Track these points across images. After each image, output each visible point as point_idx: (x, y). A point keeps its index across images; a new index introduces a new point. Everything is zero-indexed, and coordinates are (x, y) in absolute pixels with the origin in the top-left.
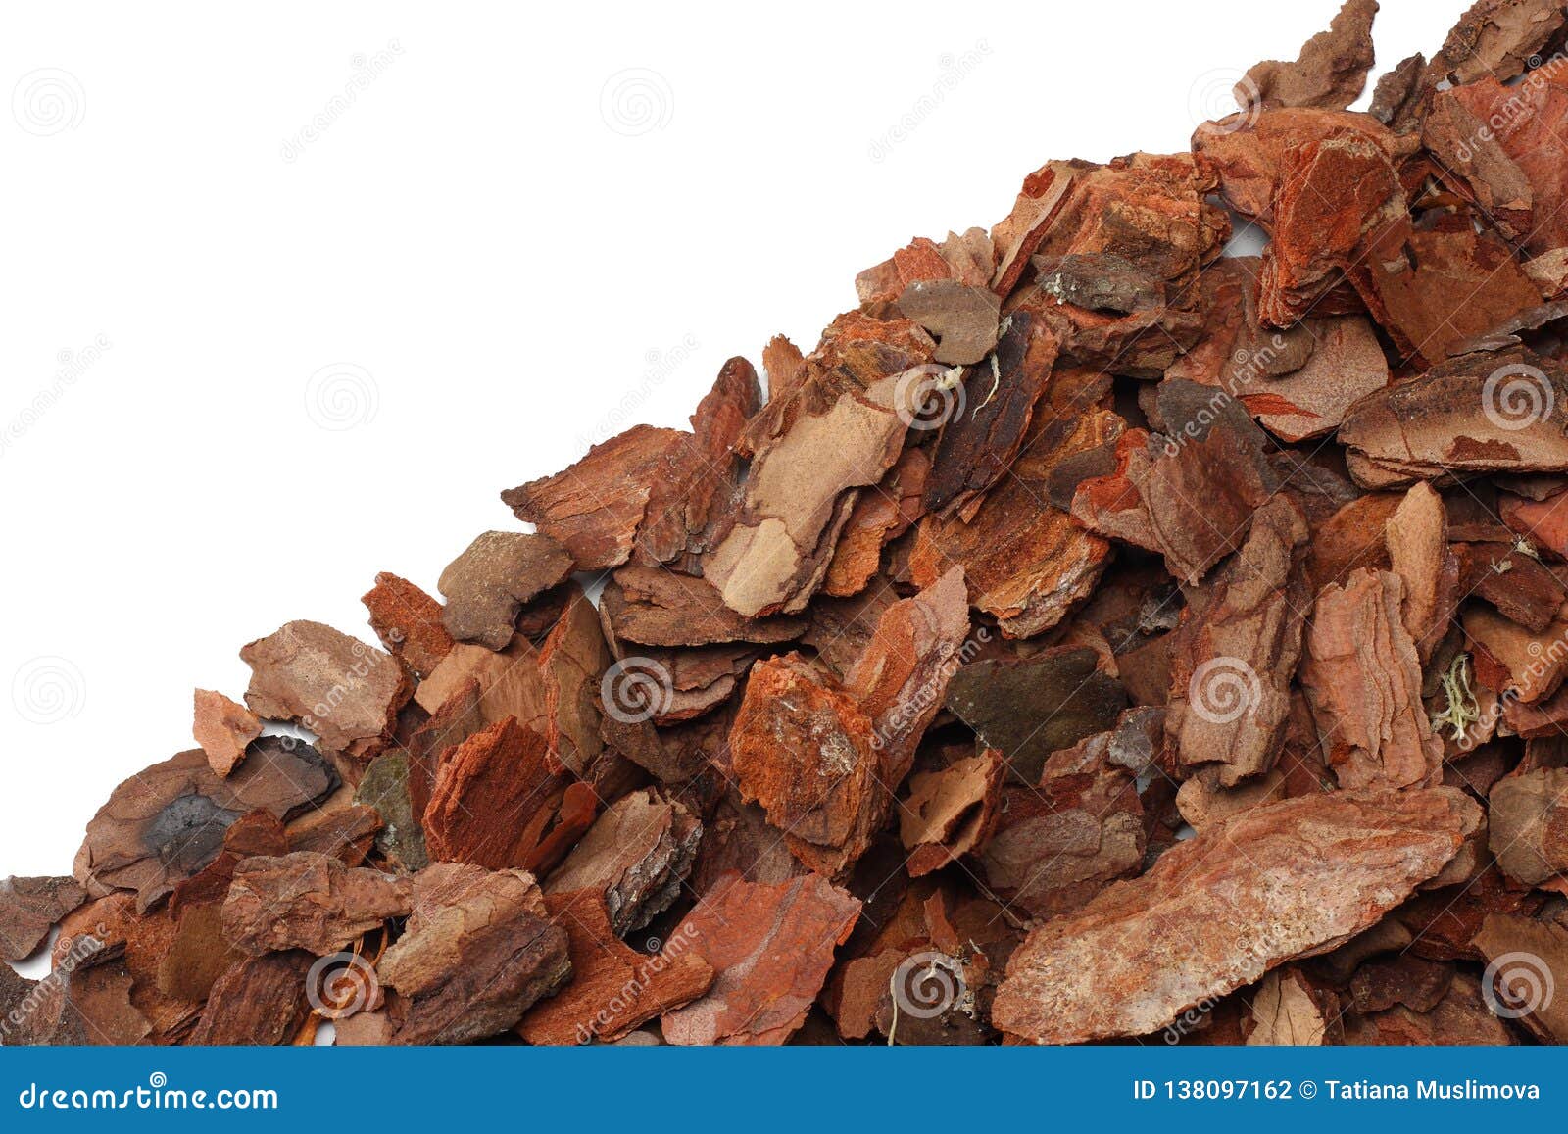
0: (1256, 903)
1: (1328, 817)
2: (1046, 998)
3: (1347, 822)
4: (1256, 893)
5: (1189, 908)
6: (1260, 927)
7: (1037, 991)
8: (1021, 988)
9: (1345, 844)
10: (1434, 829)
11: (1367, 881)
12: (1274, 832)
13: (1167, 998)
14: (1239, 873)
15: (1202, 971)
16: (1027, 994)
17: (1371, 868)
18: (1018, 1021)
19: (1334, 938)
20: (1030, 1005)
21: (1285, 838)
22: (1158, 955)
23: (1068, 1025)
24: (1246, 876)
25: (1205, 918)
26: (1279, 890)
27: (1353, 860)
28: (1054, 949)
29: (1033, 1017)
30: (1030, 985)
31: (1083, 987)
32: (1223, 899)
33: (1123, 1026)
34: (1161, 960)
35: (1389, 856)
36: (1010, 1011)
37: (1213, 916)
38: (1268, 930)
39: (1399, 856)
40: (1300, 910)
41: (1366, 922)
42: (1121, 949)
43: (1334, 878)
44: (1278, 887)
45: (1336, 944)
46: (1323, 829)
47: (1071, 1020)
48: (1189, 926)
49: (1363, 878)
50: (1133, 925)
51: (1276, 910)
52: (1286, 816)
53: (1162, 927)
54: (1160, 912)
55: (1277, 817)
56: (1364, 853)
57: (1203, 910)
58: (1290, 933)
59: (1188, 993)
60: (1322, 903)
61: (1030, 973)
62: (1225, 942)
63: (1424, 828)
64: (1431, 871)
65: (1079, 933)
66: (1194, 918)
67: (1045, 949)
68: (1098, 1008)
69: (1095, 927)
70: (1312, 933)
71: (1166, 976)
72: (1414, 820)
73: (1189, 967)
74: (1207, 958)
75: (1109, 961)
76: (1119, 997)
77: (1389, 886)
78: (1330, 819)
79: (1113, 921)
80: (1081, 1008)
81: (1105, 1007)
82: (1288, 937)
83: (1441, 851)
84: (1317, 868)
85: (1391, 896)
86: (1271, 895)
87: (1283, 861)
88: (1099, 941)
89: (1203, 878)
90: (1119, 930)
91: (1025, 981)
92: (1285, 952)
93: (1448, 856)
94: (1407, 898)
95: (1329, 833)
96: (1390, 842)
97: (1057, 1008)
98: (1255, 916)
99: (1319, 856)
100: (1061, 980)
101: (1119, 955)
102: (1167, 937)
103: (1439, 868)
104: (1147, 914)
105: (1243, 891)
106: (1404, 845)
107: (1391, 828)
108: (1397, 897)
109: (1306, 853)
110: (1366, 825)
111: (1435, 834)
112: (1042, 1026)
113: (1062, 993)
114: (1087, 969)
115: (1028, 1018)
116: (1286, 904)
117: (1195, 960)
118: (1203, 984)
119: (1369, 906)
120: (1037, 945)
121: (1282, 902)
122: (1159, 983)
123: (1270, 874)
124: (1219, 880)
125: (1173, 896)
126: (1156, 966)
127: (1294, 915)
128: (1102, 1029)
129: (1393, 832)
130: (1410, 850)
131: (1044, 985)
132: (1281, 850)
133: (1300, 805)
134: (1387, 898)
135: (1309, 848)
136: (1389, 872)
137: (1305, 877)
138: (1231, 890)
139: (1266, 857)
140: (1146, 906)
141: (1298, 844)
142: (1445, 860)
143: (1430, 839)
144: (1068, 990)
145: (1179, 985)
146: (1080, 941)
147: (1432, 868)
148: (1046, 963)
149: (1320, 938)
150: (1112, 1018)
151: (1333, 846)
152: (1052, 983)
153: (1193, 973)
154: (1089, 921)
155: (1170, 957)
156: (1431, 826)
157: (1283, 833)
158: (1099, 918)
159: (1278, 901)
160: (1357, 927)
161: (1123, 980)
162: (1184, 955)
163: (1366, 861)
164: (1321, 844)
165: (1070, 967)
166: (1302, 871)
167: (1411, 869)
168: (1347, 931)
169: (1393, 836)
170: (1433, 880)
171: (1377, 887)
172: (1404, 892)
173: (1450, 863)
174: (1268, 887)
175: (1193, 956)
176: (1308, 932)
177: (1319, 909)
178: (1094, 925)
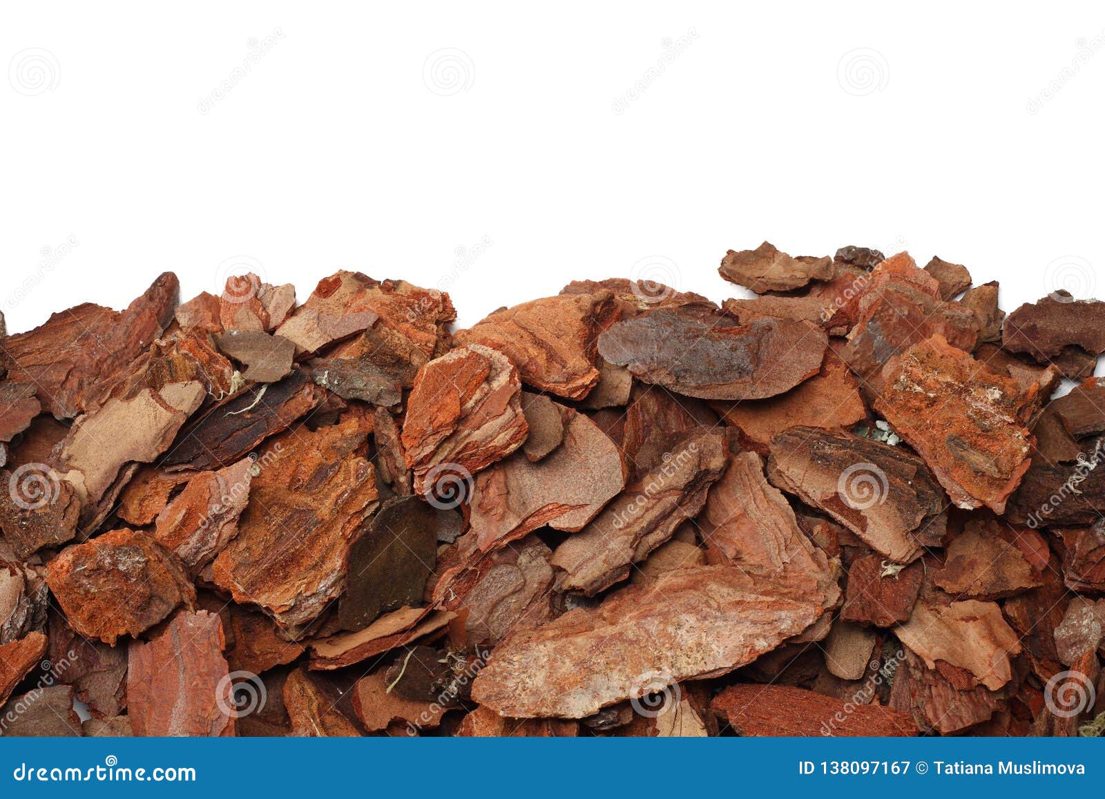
0: (669, 637)
1: (730, 582)
2: (511, 684)
3: (743, 587)
4: (671, 629)
5: (621, 634)
6: (669, 654)
7: (506, 678)
8: (494, 674)
9: (739, 603)
10: (804, 601)
11: (750, 632)
12: (690, 588)
13: (596, 695)
14: (660, 614)
15: (624, 679)
16: (498, 679)
17: (754, 623)
18: (489, 697)
19: (720, 669)
20: (499, 687)
21: (696, 593)
22: (594, 663)
23: (523, 705)
24: (665, 617)
25: (631, 642)
26: (688, 629)
27: (743, 615)
28: (522, 649)
29: (499, 696)
30: (501, 673)
31: (538, 680)
32: (646, 631)
33: (561, 711)
34: (596, 668)
35: (768, 616)
36: (484, 689)
37: (637, 641)
38: (676, 657)
39: (775, 617)
40: (699, 645)
41: (745, 660)
42: (570, 656)
43: (726, 626)
44: (687, 626)
45: (722, 673)
46: (725, 590)
47: (526, 702)
48: (619, 646)
49: (747, 629)
50: (580, 640)
51: (682, 643)
52: (700, 578)
53: (601, 644)
54: (601, 634)
55: (694, 578)
56: (750, 611)
57: (631, 635)
58: (690, 661)
59: (611, 693)
60: (716, 642)
61: (503, 664)
62: (643, 661)
63: (796, 599)
64: (797, 631)
65: (541, 640)
66: (624, 641)
67: (516, 649)
68: (545, 695)
69: (554, 638)
70: (705, 663)
71: (598, 679)
72: (790, 593)
73: (615, 675)
74: (628, 670)
75: (559, 663)
76: (562, 690)
77: (765, 637)
78: (730, 584)
79: (567, 636)
80: (534, 694)
81: (551, 695)
82: (689, 664)
83: (805, 617)
84: (716, 617)
85: (766, 644)
86: (682, 632)
87: (692, 609)
88: (554, 648)
89: (635, 613)
90: (570, 643)
91: (498, 670)
92: (684, 674)
93: (810, 621)
94: (777, 648)
95: (728, 594)
96: (770, 606)
97: (518, 692)
98: (667, 645)
99: (719, 609)
100: (524, 672)
101: (567, 661)
102: (603, 652)
103: (802, 629)
104: (590, 634)
105: (662, 626)
106: (780, 609)
107: (773, 596)
108: (769, 645)
109: (709, 606)
110: (753, 591)
111: (804, 605)
112: (505, 703)
113: (524, 682)
114: (543, 667)
115: (496, 696)
116: (689, 640)
117: (620, 670)
118: (623, 689)
119: (748, 649)
120: (512, 645)
121: (687, 639)
122: (592, 683)
123: (684, 617)
124: (646, 617)
125: (612, 624)
126: (592, 671)
127: (695, 649)
128: (546, 711)
129: (773, 599)
130: (783, 614)
131: (511, 674)
132: (692, 601)
133: (711, 572)
134: (762, 645)
135: (712, 602)
136: (766, 627)
137: (707, 622)
138: (653, 625)
139: (681, 605)
140: (592, 628)
141: (705, 598)
142: (807, 624)
143: (799, 607)
144: (528, 680)
145: (606, 687)
146: (541, 647)
147: (797, 628)
148: (515, 659)
149: (711, 667)
150: (555, 704)
151: (729, 604)
152: (517, 674)
153: (617, 679)
154: (551, 634)
155: (602, 667)
156: (802, 598)
157: (695, 589)
158: (557, 632)
159: (685, 637)
160: (738, 663)
161: (567, 678)
162: (612, 666)
163: (751, 617)
164: (721, 601)
165: (531, 664)
166: (705, 618)
167: (782, 627)
168: (731, 665)
169: (774, 602)
170: (797, 637)
171: (757, 636)
172: (775, 642)
173: (811, 627)
174: (679, 626)
175: (619, 668)
176: (702, 662)
177: (713, 646)
178: (553, 637)
